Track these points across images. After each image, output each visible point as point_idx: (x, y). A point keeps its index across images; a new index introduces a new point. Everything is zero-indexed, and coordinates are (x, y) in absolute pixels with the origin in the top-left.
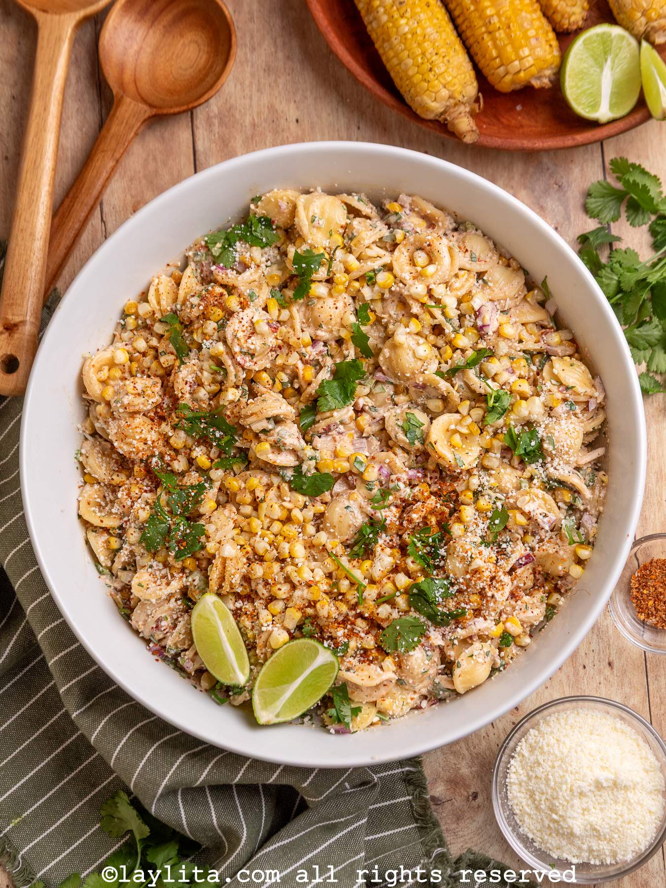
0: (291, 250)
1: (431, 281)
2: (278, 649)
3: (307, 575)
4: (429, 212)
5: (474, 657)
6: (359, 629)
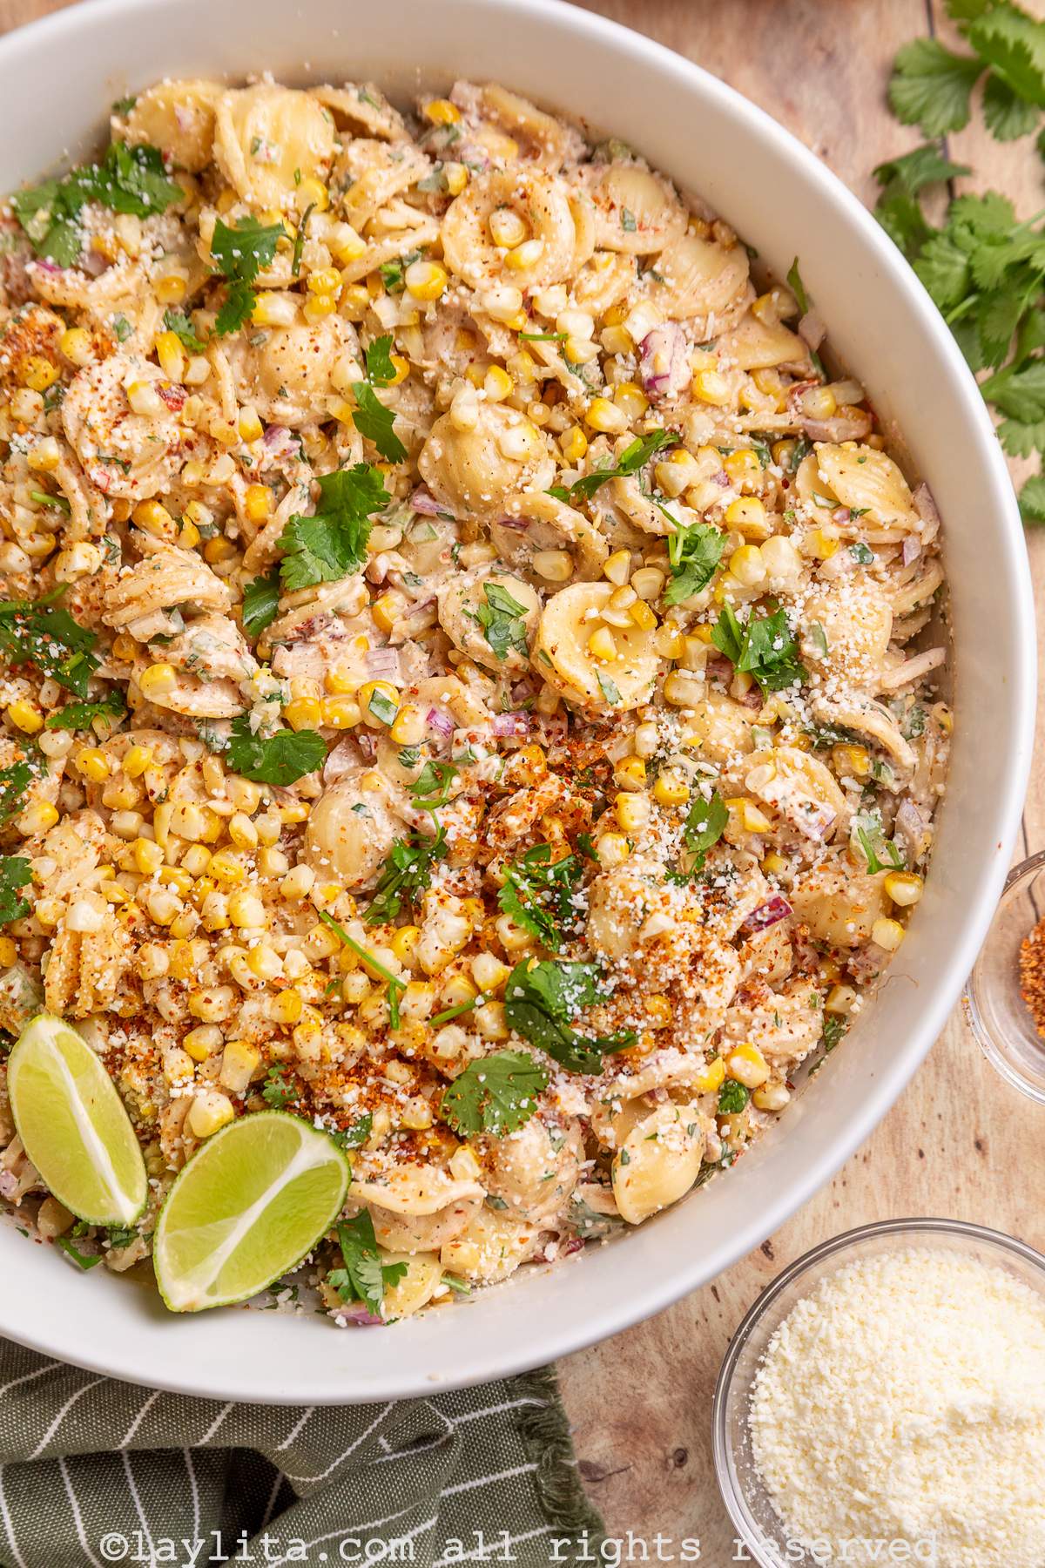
0: (208, 220)
1: (531, 278)
2: (209, 1138)
3: (269, 967)
4: (522, 120)
5: (659, 1139)
6: (395, 1085)
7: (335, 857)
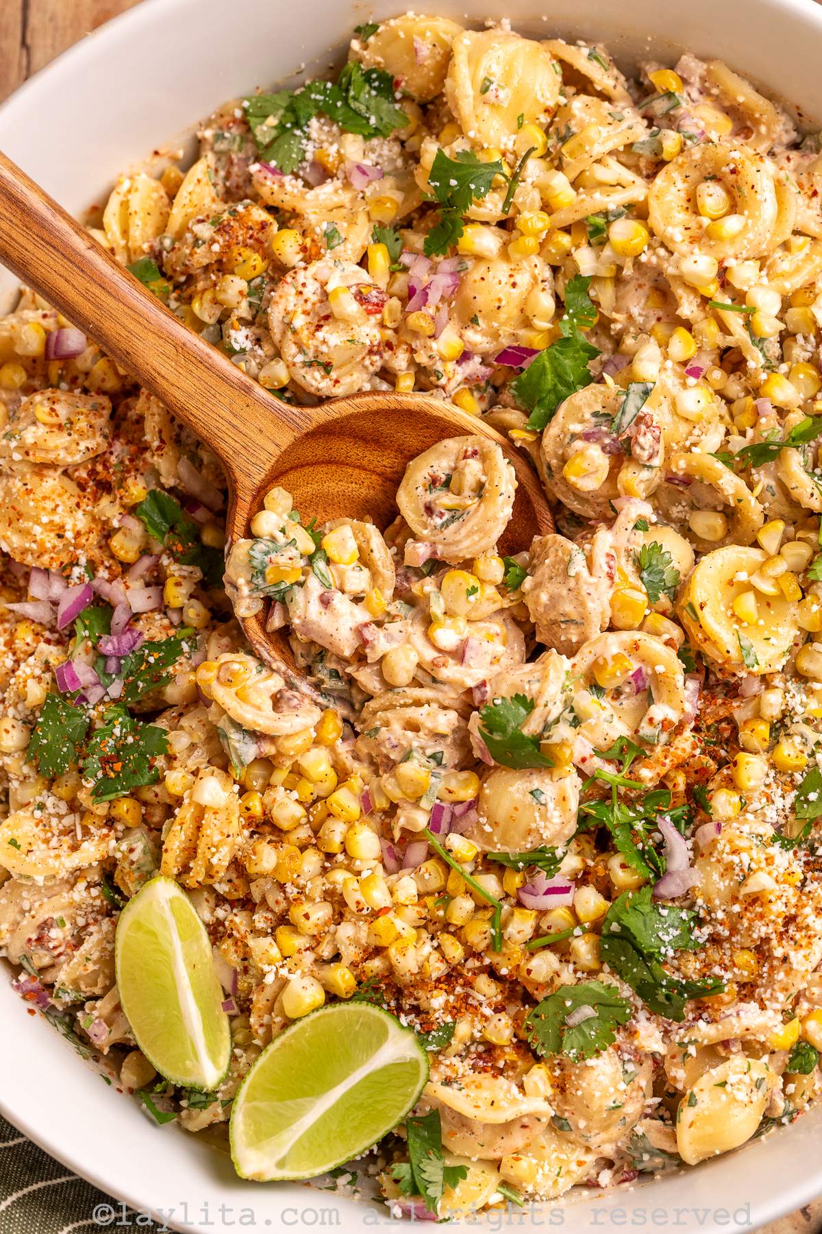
0: (430, 149)
1: (730, 250)
2: (299, 1019)
4: (741, 99)
5: (728, 1087)
6: (481, 998)
7: (500, 829)
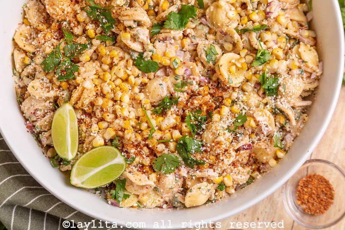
5: (201, 189)
6: (144, 153)
7: (151, 94)
